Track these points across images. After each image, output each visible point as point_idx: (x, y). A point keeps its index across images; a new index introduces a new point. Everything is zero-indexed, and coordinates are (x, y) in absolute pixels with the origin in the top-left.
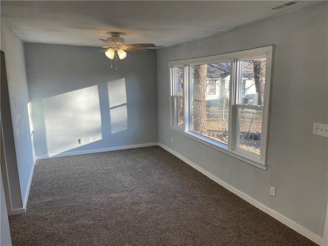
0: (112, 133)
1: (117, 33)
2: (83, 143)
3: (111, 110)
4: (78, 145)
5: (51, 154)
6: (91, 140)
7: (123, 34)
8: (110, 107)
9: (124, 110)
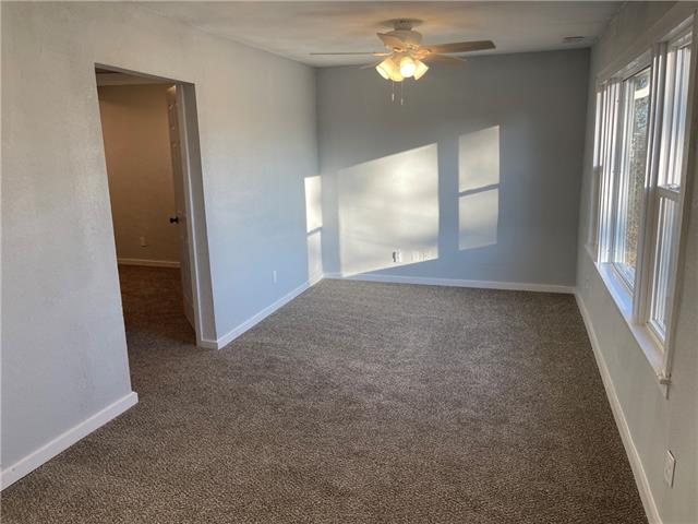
0: (461, 248)
1: (402, 21)
2: (402, 260)
3: (461, 199)
4: (392, 265)
5: (346, 274)
6: (417, 258)
7: (419, 22)
8: (461, 191)
9: (493, 199)
